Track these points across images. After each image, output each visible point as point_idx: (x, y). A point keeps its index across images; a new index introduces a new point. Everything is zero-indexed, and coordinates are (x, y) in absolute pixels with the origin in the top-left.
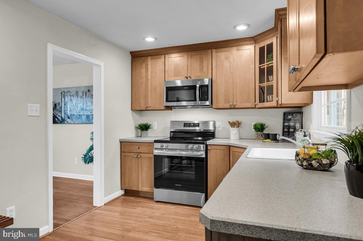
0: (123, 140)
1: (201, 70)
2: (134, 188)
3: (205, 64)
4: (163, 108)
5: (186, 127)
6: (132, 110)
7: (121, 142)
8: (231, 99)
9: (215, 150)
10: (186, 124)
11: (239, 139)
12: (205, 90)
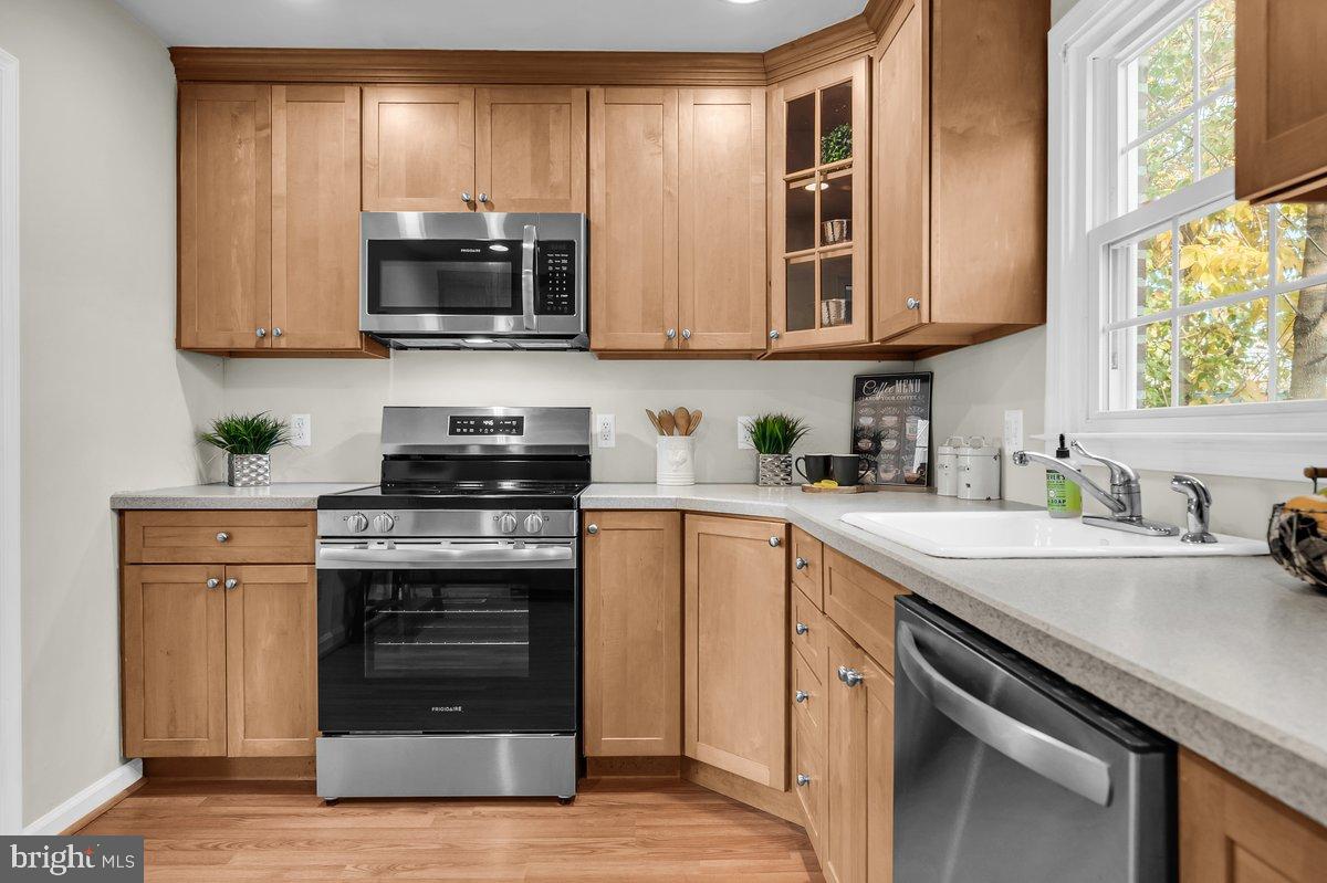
0: (133, 499)
1: (541, 173)
2: (204, 748)
3: (557, 148)
4: (354, 342)
5: (462, 433)
6: (179, 346)
7: (121, 513)
8: (670, 311)
9: (615, 536)
10: (462, 423)
11: (690, 481)
12: (561, 265)
